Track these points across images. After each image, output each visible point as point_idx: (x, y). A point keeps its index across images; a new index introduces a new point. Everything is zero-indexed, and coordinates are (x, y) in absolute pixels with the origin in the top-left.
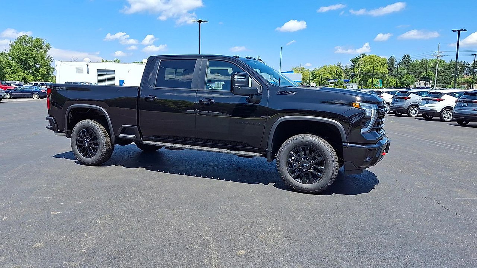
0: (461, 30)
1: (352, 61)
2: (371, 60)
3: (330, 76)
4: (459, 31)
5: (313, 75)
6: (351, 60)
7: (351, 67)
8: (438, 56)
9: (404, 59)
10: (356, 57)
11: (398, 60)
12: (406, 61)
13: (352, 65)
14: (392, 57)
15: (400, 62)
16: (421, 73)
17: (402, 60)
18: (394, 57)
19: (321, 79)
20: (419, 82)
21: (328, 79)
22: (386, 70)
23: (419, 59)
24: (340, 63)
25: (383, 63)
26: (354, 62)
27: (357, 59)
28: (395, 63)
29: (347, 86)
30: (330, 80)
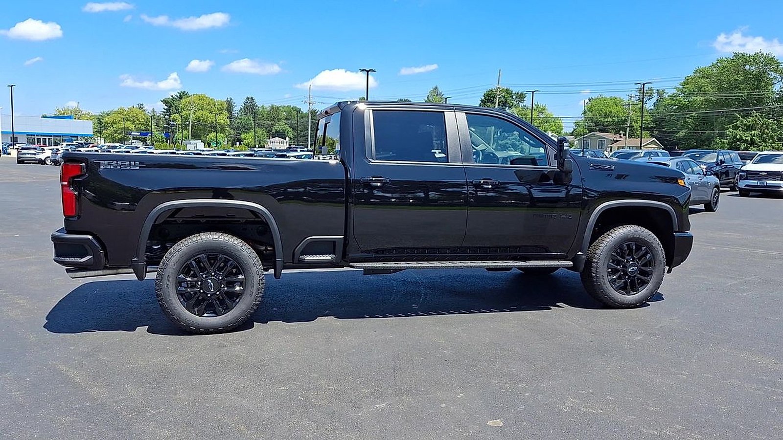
0: (370, 71)
1: (165, 102)
2: (201, 102)
3: (132, 127)
4: (368, 72)
5: (100, 123)
6: (162, 100)
7: (164, 112)
8: (310, 103)
9: (246, 104)
10: (172, 96)
11: (239, 105)
12: (250, 107)
13: (165, 109)
14: (229, 100)
15: (241, 108)
16: (273, 125)
17: (243, 105)
18: (231, 99)
19: (116, 132)
20: (272, 139)
21: (126, 132)
22: (225, 120)
23: (268, 106)
24: (142, 105)
25: (220, 108)
26: (171, 105)
27: (173, 99)
28: (234, 109)
29: (187, 145)
30: (132, 133)
